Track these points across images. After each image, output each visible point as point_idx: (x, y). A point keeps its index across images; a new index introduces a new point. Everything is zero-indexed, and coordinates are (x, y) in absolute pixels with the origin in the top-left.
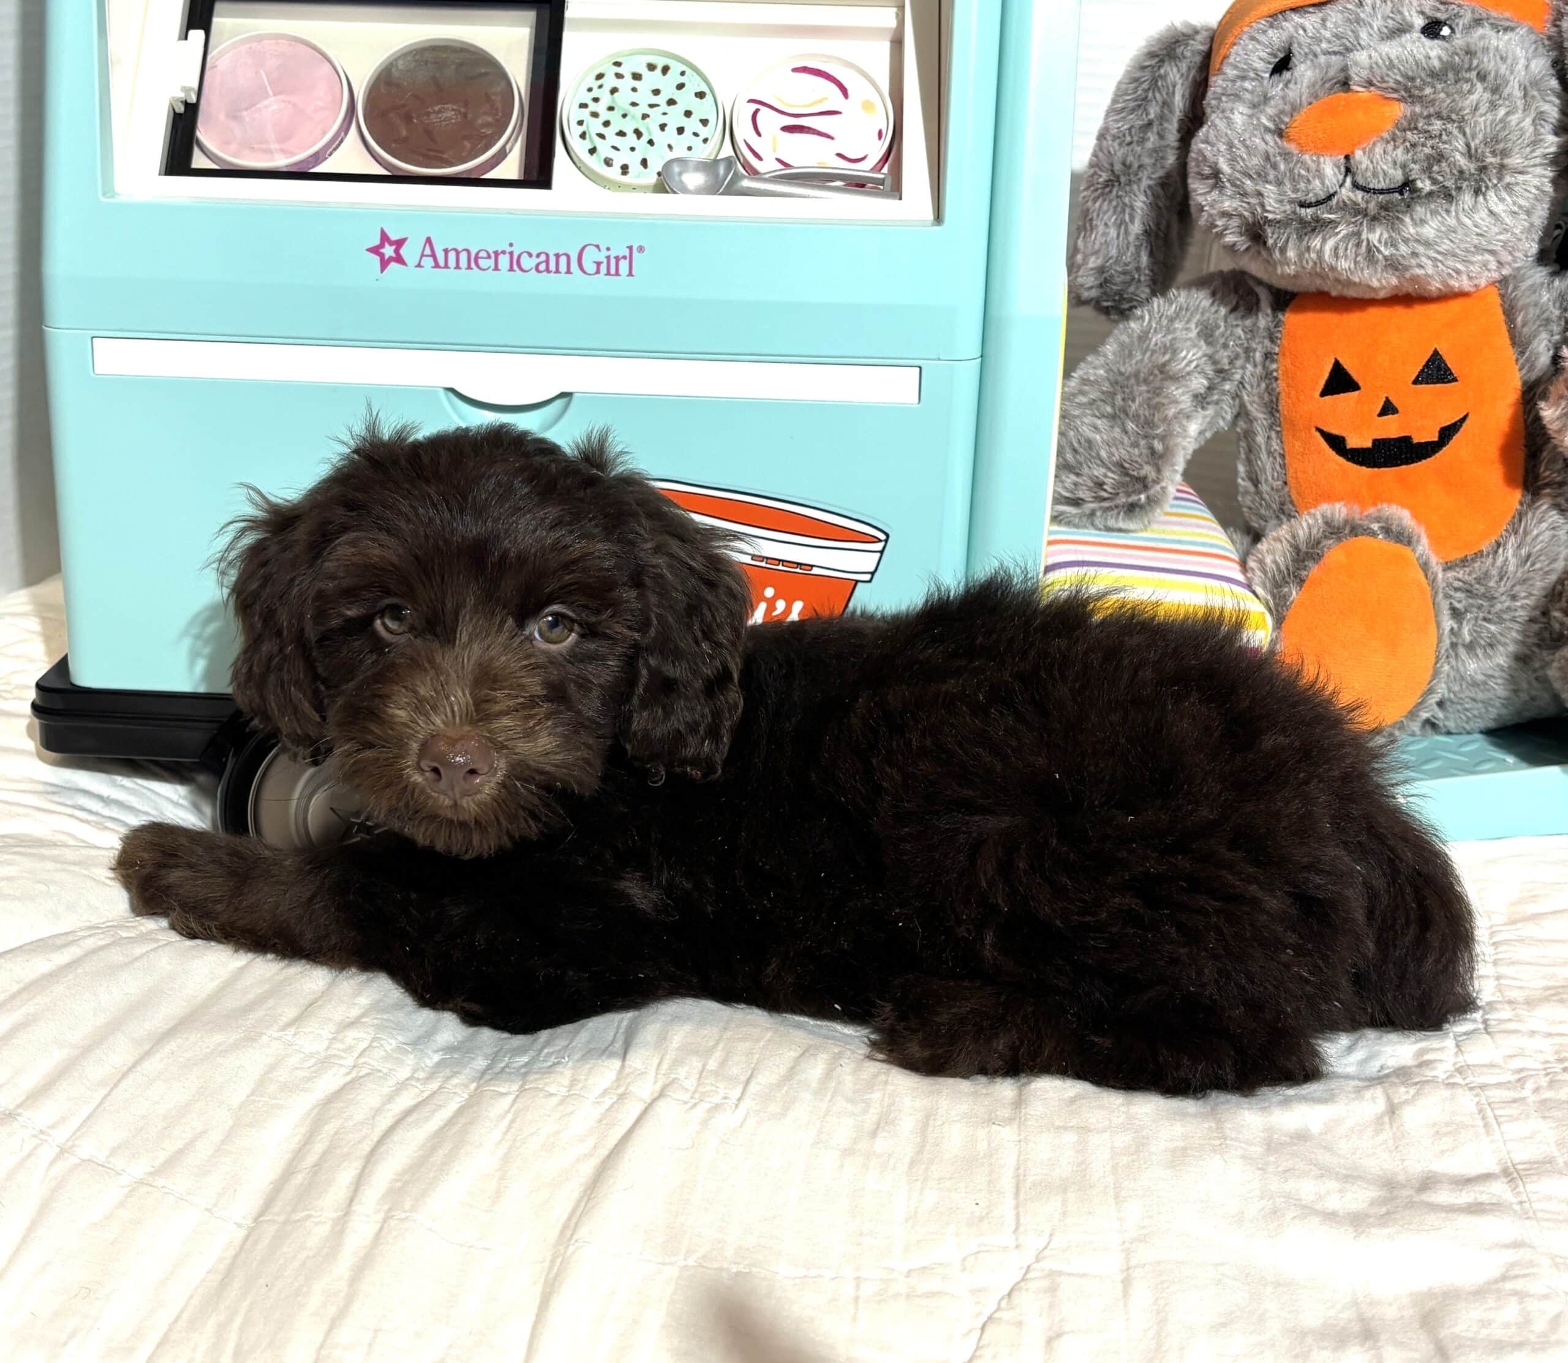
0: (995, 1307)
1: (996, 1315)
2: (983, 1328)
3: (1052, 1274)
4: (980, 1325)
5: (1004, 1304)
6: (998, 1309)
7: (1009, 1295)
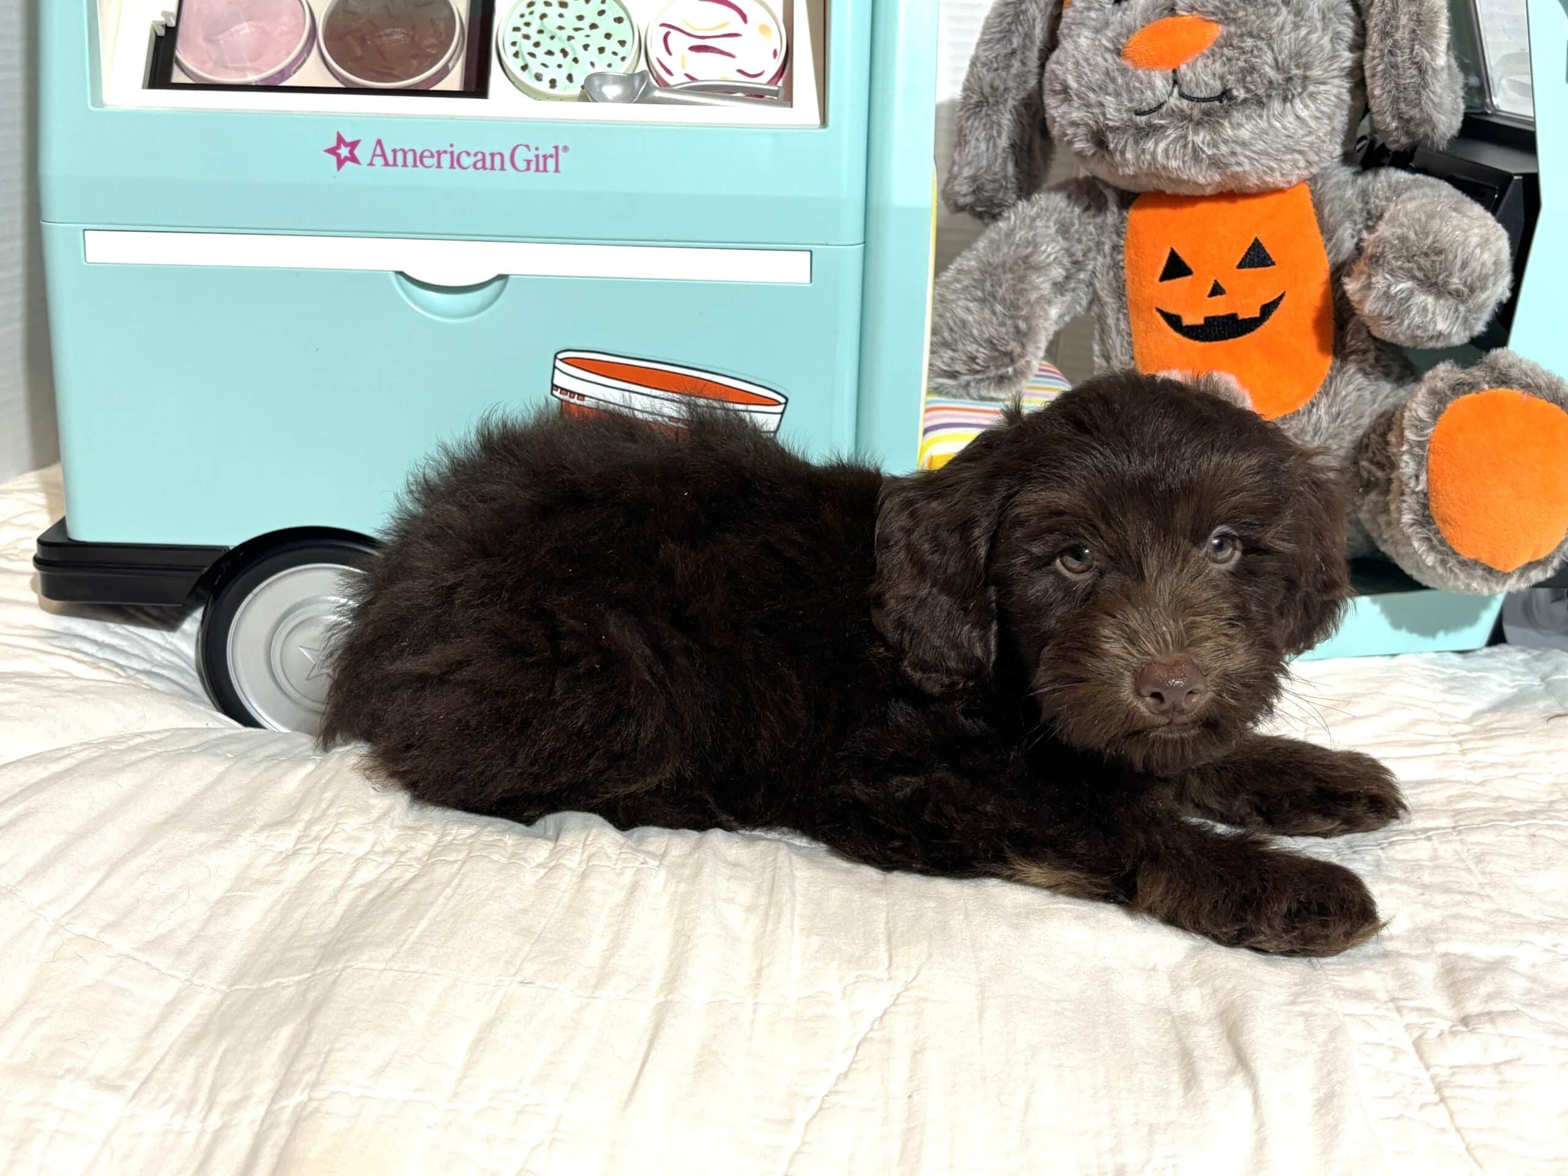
0: (869, 1027)
1: (869, 1035)
2: (858, 1048)
3: (919, 1000)
4: (856, 1043)
5: (876, 1026)
6: (872, 1029)
7: (881, 1018)
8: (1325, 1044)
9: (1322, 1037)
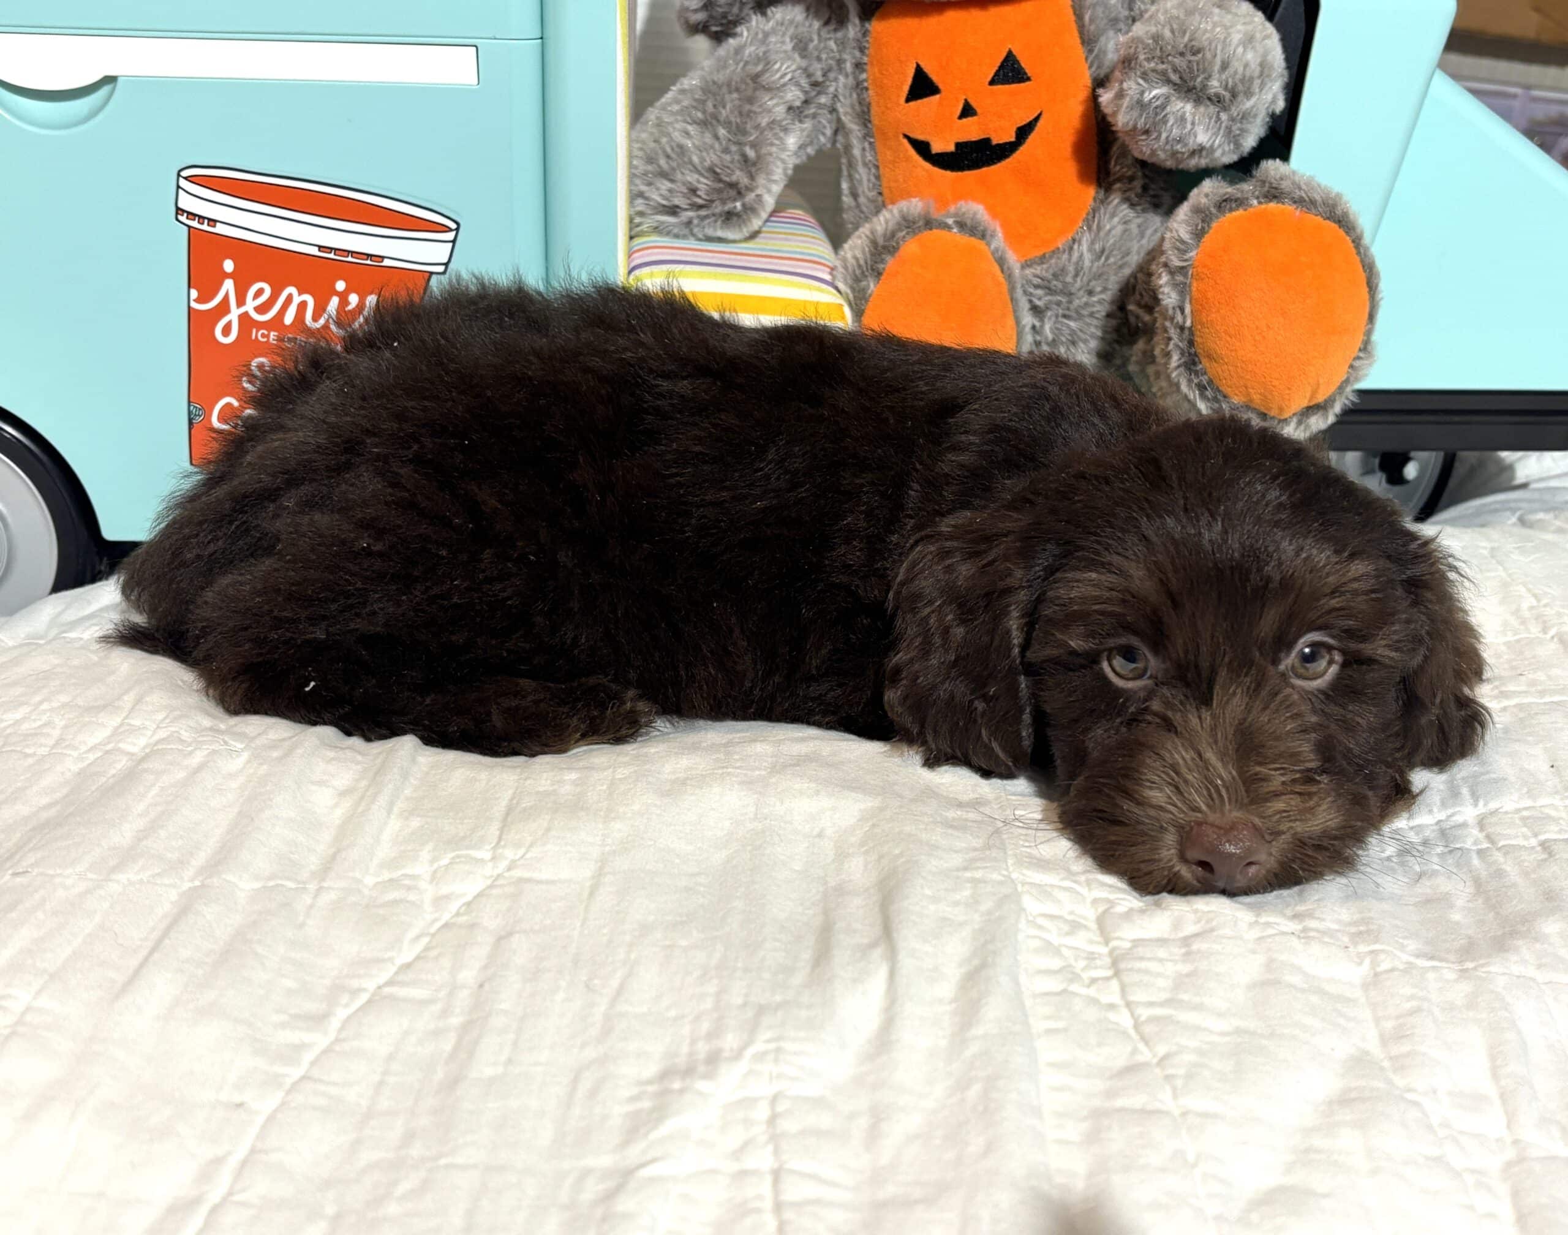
8: (989, 913)
9: (987, 905)
